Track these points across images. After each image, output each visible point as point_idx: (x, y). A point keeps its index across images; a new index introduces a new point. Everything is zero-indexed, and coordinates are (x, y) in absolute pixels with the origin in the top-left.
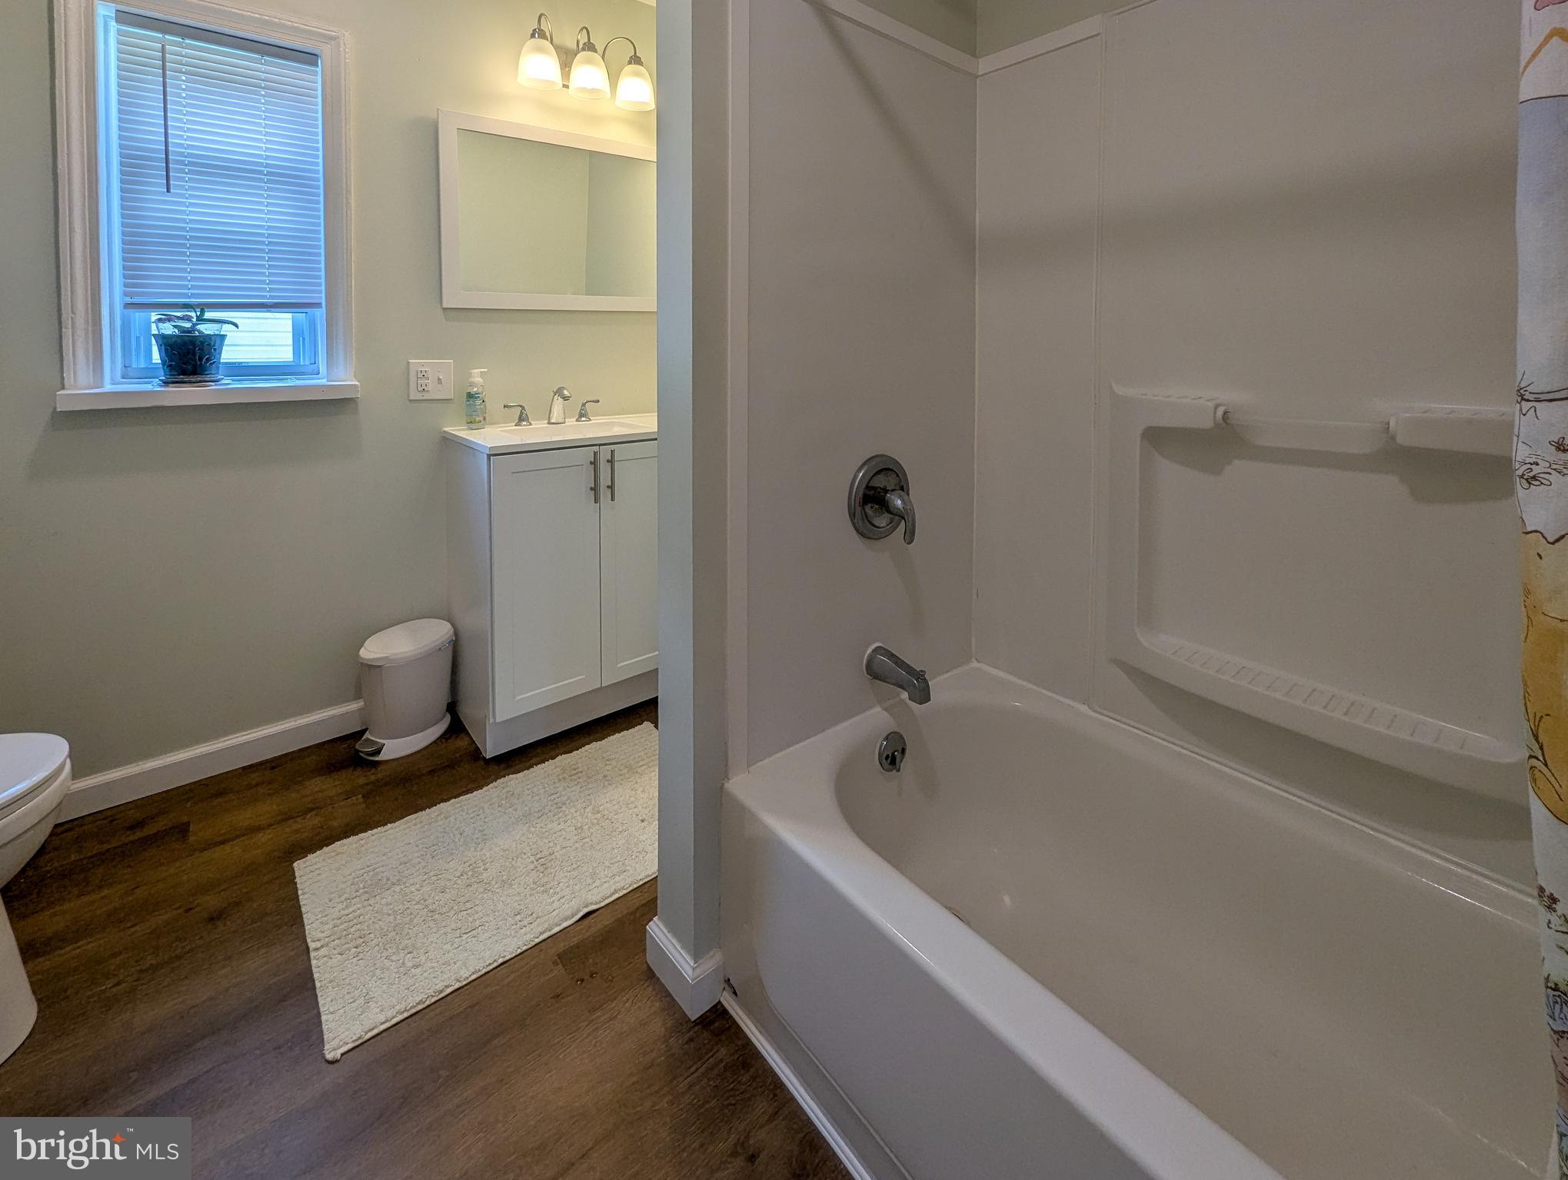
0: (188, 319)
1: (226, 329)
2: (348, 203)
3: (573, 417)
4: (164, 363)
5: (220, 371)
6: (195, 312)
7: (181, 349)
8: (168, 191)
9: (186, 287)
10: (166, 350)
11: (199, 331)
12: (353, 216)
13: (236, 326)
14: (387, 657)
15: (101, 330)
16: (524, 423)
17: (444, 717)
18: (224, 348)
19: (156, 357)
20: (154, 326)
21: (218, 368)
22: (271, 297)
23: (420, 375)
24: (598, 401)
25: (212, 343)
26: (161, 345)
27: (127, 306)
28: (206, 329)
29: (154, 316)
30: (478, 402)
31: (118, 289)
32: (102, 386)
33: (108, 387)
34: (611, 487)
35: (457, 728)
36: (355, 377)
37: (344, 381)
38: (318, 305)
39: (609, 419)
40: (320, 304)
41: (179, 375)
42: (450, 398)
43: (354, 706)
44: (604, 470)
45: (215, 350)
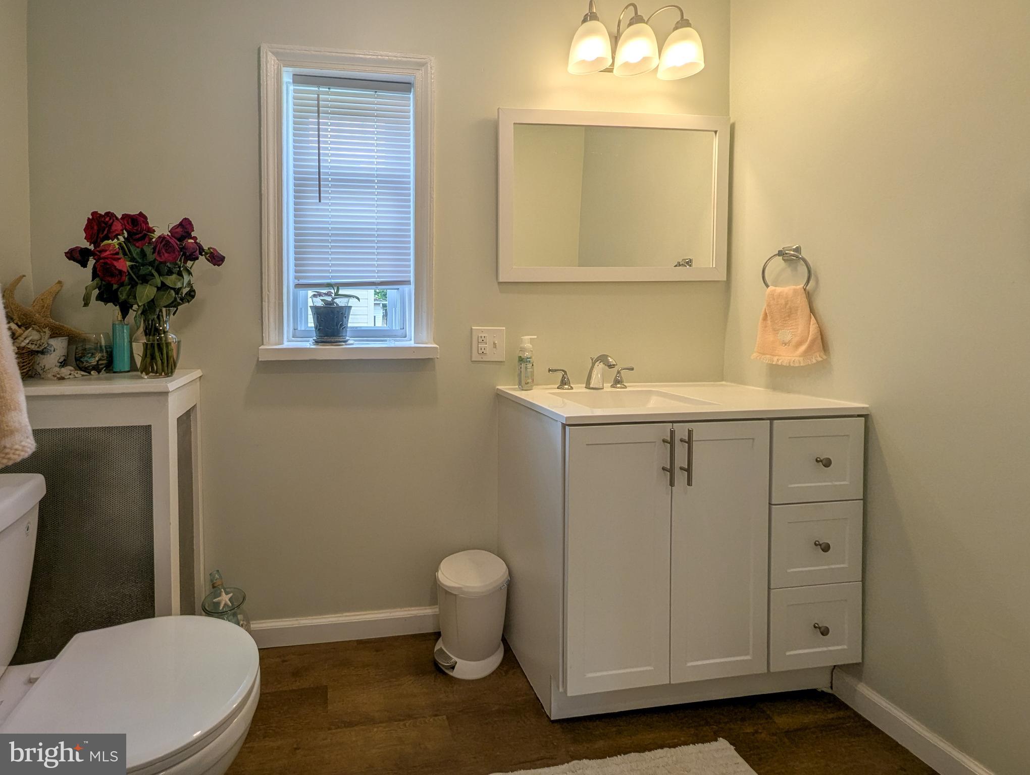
0: (328, 294)
1: (352, 302)
2: (431, 197)
3: (610, 383)
4: (316, 327)
5: (348, 334)
6: (334, 289)
7: (326, 317)
8: (320, 201)
9: (328, 271)
10: (318, 317)
11: (337, 304)
12: (435, 207)
13: (358, 299)
14: (461, 588)
15: (282, 303)
16: (566, 387)
17: (499, 646)
18: (350, 316)
19: (311, 323)
20: (310, 300)
21: (346, 331)
22: (379, 277)
23: (480, 340)
24: (632, 369)
25: (344, 312)
26: (315, 314)
27: (298, 286)
28: (341, 302)
29: (310, 293)
30: (529, 366)
31: (292, 274)
32: (283, 344)
33: (286, 344)
34: (689, 470)
35: (510, 661)
36: (434, 341)
37: (426, 343)
38: (407, 282)
39: (641, 386)
40: (410, 281)
41: (324, 337)
42: (503, 361)
43: (428, 611)
44: (681, 451)
45: (345, 317)
